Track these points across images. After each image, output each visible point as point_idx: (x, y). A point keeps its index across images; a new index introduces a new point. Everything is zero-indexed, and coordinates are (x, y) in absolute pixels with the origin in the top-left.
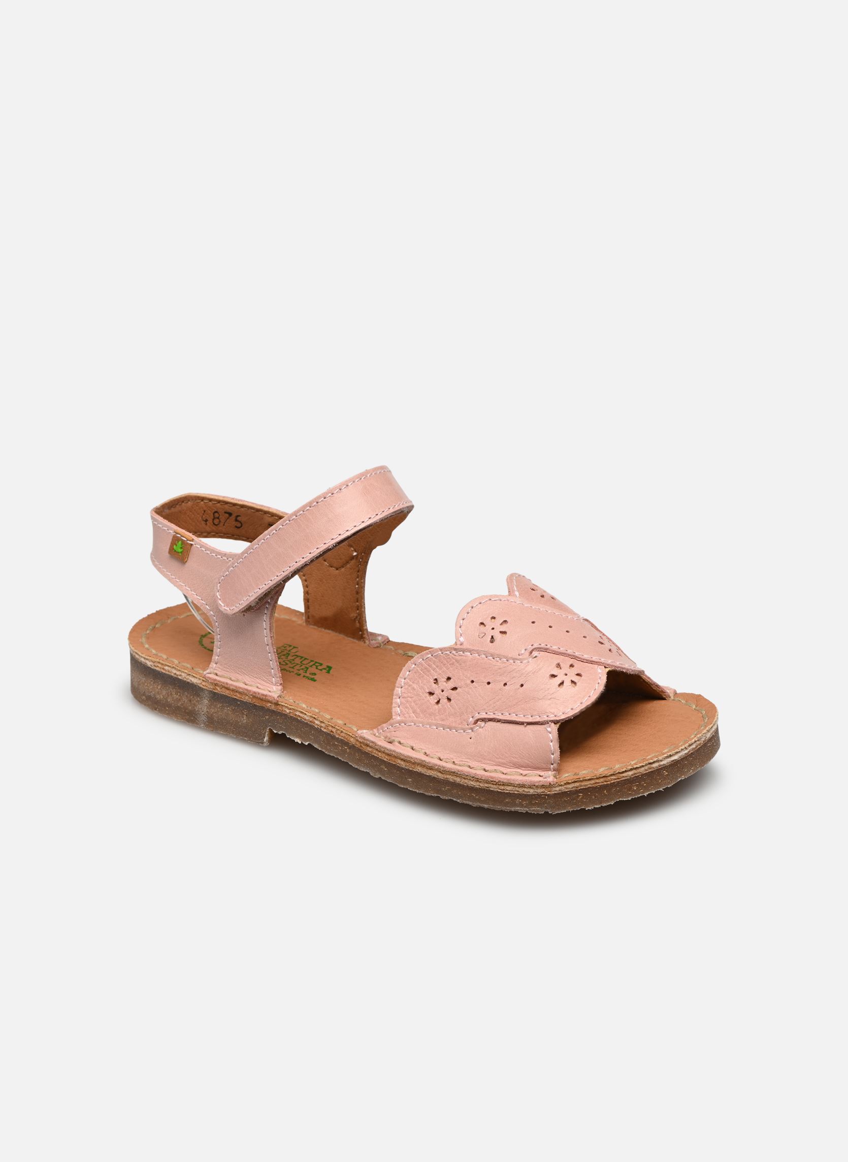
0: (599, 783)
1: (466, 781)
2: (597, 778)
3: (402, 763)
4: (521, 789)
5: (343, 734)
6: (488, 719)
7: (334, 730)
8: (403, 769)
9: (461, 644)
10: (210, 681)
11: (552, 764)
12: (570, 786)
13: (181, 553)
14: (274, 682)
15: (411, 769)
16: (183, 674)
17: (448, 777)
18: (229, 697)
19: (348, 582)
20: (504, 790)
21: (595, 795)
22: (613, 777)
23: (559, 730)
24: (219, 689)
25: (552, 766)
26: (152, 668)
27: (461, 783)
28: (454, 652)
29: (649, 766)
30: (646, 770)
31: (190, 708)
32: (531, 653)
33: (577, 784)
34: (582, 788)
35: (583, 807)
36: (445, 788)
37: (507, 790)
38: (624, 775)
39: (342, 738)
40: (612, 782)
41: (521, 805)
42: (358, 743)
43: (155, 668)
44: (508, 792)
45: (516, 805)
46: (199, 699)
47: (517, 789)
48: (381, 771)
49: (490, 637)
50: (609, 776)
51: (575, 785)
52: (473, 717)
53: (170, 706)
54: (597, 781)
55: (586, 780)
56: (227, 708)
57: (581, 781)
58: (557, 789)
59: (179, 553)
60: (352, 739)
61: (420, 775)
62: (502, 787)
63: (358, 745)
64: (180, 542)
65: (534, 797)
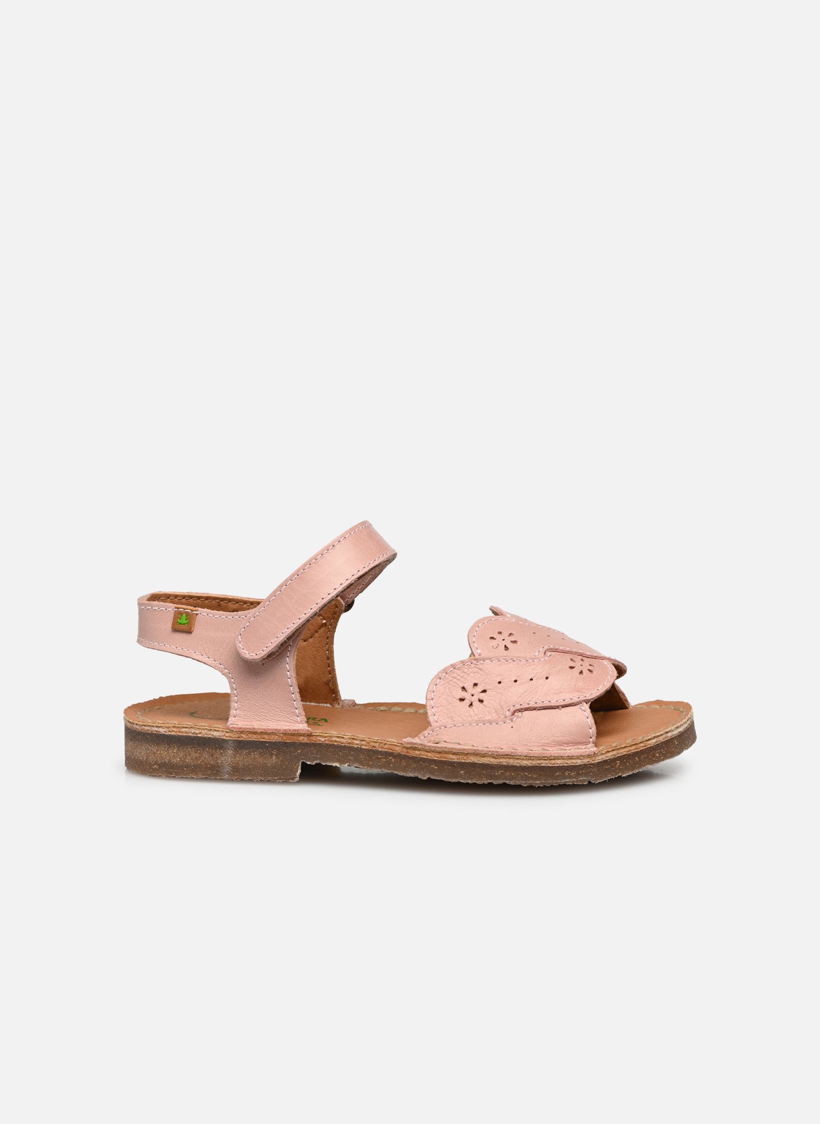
0: (631, 750)
1: (519, 761)
2: (630, 746)
3: (454, 757)
4: (569, 761)
5: (386, 746)
6: (525, 708)
7: (376, 745)
8: (454, 763)
9: (480, 655)
10: (235, 730)
11: (591, 738)
12: (609, 754)
13: (187, 623)
14: (299, 721)
15: (463, 761)
16: (203, 731)
17: (501, 760)
18: (257, 741)
19: (317, 651)
20: (554, 764)
21: (629, 762)
22: (642, 745)
23: (590, 708)
24: (244, 736)
25: (591, 739)
26: (166, 734)
27: (514, 764)
28: (475, 662)
29: (665, 734)
30: (664, 739)
31: (212, 762)
32: (545, 653)
33: (615, 752)
34: (619, 755)
35: (620, 774)
36: (498, 772)
37: (557, 764)
38: (650, 742)
39: (386, 750)
40: (641, 749)
41: (570, 777)
42: (404, 750)
43: (170, 733)
44: (558, 765)
45: (566, 778)
46: (222, 751)
47: (566, 761)
48: (432, 772)
49: (504, 647)
50: (638, 744)
51: (614, 753)
52: (509, 710)
53: (188, 766)
54: (630, 748)
55: (622, 748)
56: (254, 752)
57: (618, 749)
58: (600, 757)
59: (185, 624)
60: (397, 748)
61: (474, 765)
62: (553, 762)
63: (404, 752)
64: (184, 615)
65: (581, 767)
